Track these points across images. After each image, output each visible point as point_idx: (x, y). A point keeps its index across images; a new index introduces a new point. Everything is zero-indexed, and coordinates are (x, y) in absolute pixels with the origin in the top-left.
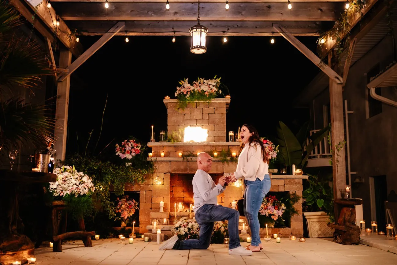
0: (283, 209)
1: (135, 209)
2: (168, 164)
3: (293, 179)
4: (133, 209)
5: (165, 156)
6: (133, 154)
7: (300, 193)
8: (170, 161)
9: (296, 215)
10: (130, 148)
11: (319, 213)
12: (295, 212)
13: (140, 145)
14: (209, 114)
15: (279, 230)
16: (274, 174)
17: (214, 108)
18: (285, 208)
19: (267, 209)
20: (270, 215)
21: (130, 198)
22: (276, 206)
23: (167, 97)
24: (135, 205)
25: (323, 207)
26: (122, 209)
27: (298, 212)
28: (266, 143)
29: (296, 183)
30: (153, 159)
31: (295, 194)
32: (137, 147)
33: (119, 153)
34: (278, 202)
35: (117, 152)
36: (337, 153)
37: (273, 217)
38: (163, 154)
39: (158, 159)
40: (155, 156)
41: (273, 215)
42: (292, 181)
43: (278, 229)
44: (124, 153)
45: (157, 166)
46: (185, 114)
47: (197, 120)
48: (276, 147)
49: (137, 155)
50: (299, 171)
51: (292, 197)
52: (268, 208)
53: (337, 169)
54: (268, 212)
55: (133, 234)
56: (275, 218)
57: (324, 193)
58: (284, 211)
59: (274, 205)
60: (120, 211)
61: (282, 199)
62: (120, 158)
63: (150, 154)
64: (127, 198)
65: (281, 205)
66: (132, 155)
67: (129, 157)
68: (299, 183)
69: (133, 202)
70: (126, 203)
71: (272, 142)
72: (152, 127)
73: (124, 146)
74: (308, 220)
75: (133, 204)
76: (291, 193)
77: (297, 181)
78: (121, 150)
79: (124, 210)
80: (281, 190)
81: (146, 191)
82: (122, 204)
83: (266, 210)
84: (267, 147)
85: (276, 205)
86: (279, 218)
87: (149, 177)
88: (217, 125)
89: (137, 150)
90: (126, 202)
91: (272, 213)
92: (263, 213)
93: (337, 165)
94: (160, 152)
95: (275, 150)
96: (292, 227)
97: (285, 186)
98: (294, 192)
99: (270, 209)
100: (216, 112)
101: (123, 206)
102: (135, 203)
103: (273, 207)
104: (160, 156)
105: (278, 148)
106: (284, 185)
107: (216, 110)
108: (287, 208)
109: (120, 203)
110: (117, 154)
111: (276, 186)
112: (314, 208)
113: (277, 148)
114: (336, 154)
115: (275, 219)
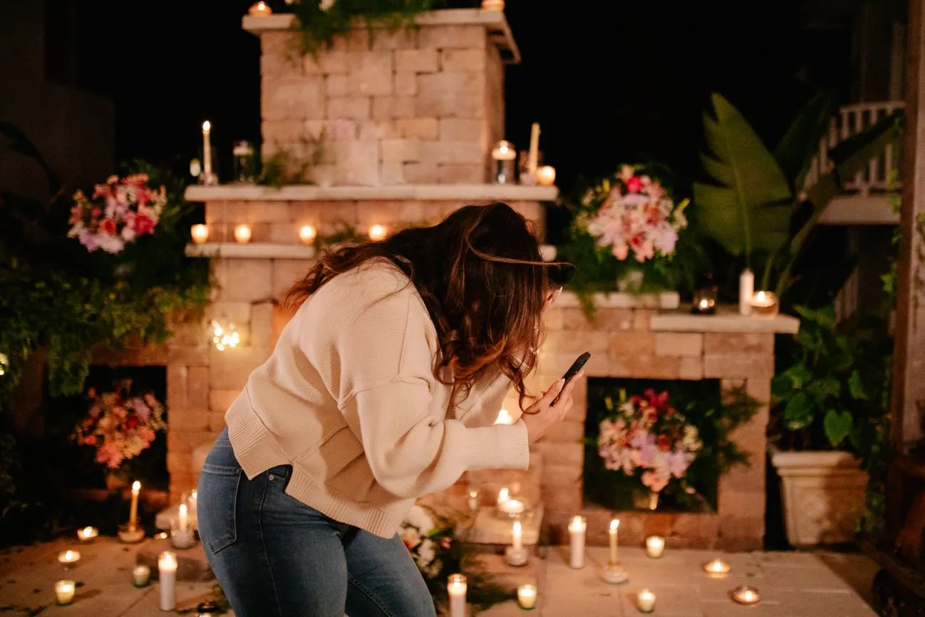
0: (688, 451)
1: (152, 428)
2: (265, 271)
3: (739, 335)
4: (144, 430)
5: (251, 241)
6: (128, 234)
7: (760, 389)
8: (272, 260)
9: (740, 466)
10: (121, 210)
11: (832, 458)
12: (736, 457)
13: (161, 198)
14: (419, 74)
15: (673, 522)
16: (662, 311)
17: (440, 50)
18: (695, 446)
19: (628, 446)
20: (639, 471)
21: (137, 392)
22: (666, 436)
23: (262, 7)
24: (152, 416)
25: (846, 439)
26: (99, 432)
27: (751, 459)
28: (639, 192)
29: (748, 349)
30: (209, 250)
31: (739, 392)
32: (150, 204)
33: (78, 230)
34: (674, 422)
35: (72, 226)
36: (919, 250)
37: (647, 479)
38: (243, 232)
39: (227, 249)
40: (214, 238)
41: (652, 470)
42: (734, 341)
43: (668, 517)
44: (94, 231)
45: (222, 275)
46: (325, 76)
47: (372, 98)
48: (676, 205)
49: (143, 239)
50: (763, 299)
51: (728, 401)
52: (634, 443)
53: (915, 314)
54: (632, 461)
55: (132, 528)
56: (656, 482)
57: (856, 392)
58: (691, 457)
59: (655, 430)
60: (91, 440)
61: (689, 407)
62: (84, 247)
63: (199, 232)
64: (124, 390)
65: (682, 434)
66: (122, 239)
67: (112, 244)
68: (759, 348)
69: (146, 402)
70: (117, 410)
71: (663, 185)
72: (207, 126)
73: (101, 202)
74: (787, 483)
75: (142, 411)
76: (726, 384)
77: (753, 340)
78: (87, 219)
79: (107, 437)
80: (691, 372)
81: (188, 368)
82: (102, 415)
83: (626, 451)
84: (641, 208)
85: (666, 432)
86: (673, 480)
87: (196, 315)
88: (452, 115)
89: (144, 218)
90: (120, 403)
91: (646, 464)
92: (614, 462)
93: (916, 298)
94: (232, 226)
95: (671, 220)
96: (722, 510)
97: (707, 357)
98: (739, 383)
99: (639, 448)
100: (446, 65)
101: (105, 422)
102: (152, 409)
103: (653, 437)
104: (232, 239)
105: (686, 211)
106: (703, 353)
107: (448, 56)
108: (706, 444)
109: (95, 411)
110: (72, 233)
111: (669, 358)
112: (813, 440)
113: (679, 214)
114: (914, 254)
115: (658, 487)
